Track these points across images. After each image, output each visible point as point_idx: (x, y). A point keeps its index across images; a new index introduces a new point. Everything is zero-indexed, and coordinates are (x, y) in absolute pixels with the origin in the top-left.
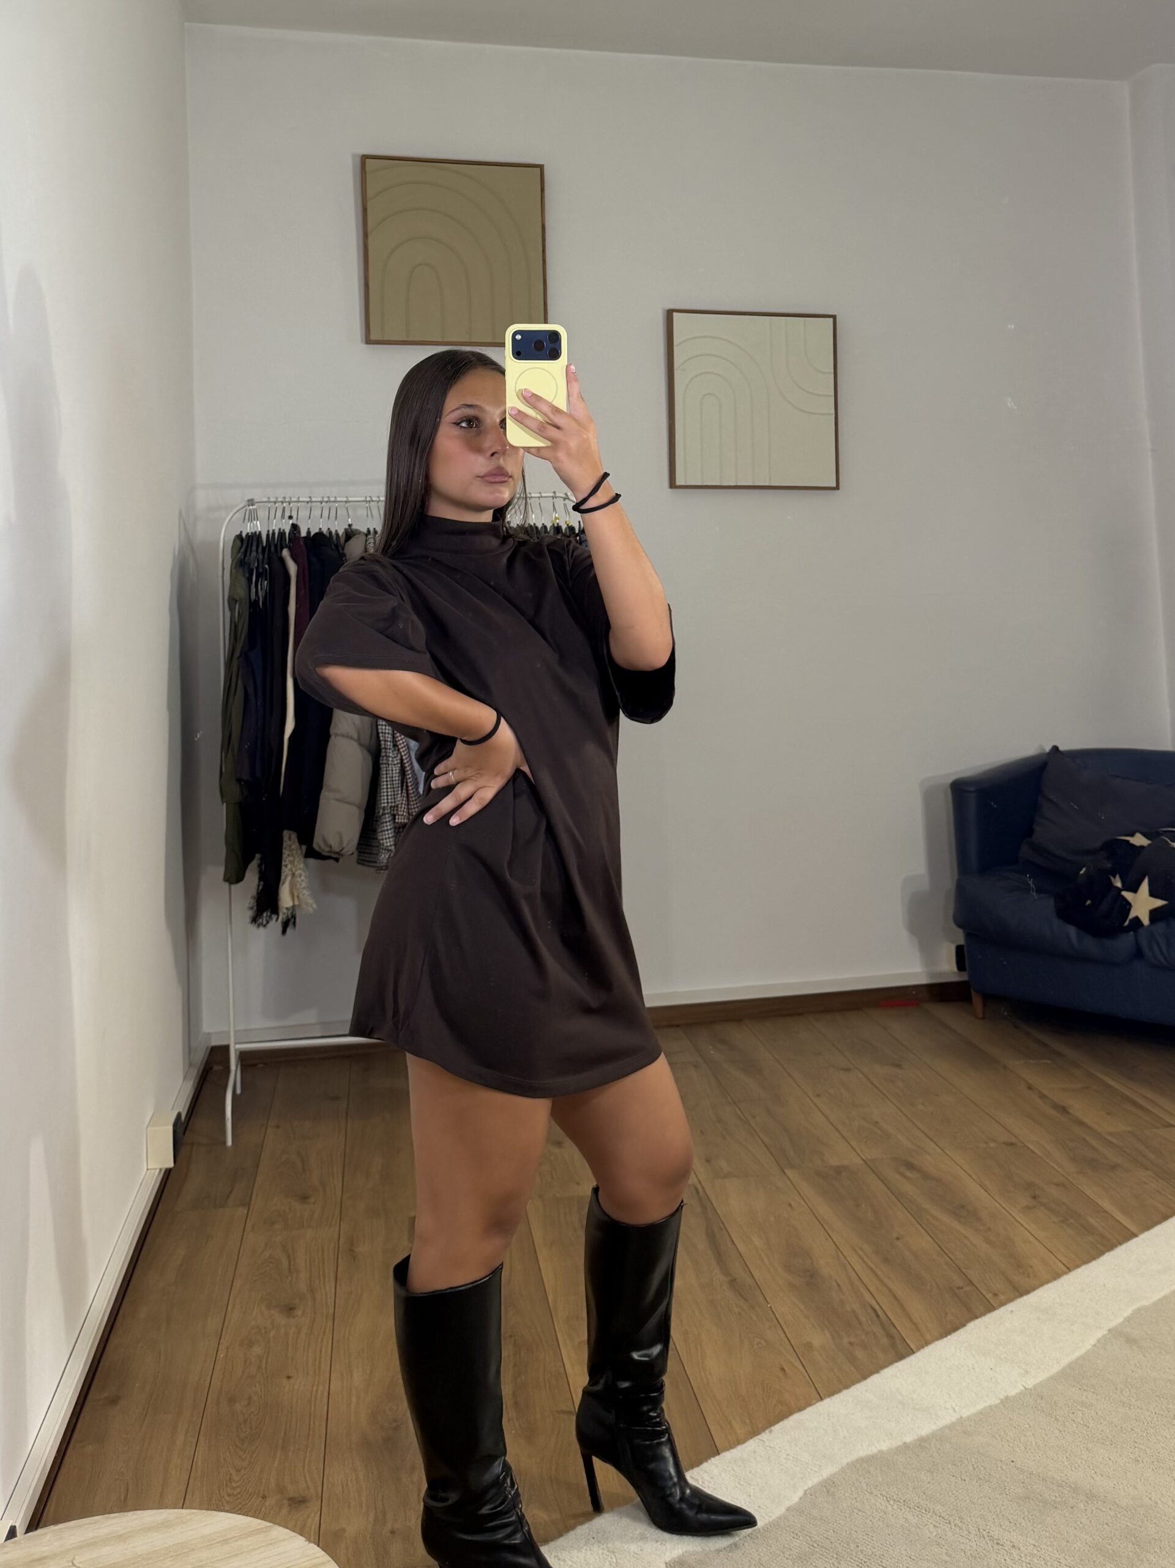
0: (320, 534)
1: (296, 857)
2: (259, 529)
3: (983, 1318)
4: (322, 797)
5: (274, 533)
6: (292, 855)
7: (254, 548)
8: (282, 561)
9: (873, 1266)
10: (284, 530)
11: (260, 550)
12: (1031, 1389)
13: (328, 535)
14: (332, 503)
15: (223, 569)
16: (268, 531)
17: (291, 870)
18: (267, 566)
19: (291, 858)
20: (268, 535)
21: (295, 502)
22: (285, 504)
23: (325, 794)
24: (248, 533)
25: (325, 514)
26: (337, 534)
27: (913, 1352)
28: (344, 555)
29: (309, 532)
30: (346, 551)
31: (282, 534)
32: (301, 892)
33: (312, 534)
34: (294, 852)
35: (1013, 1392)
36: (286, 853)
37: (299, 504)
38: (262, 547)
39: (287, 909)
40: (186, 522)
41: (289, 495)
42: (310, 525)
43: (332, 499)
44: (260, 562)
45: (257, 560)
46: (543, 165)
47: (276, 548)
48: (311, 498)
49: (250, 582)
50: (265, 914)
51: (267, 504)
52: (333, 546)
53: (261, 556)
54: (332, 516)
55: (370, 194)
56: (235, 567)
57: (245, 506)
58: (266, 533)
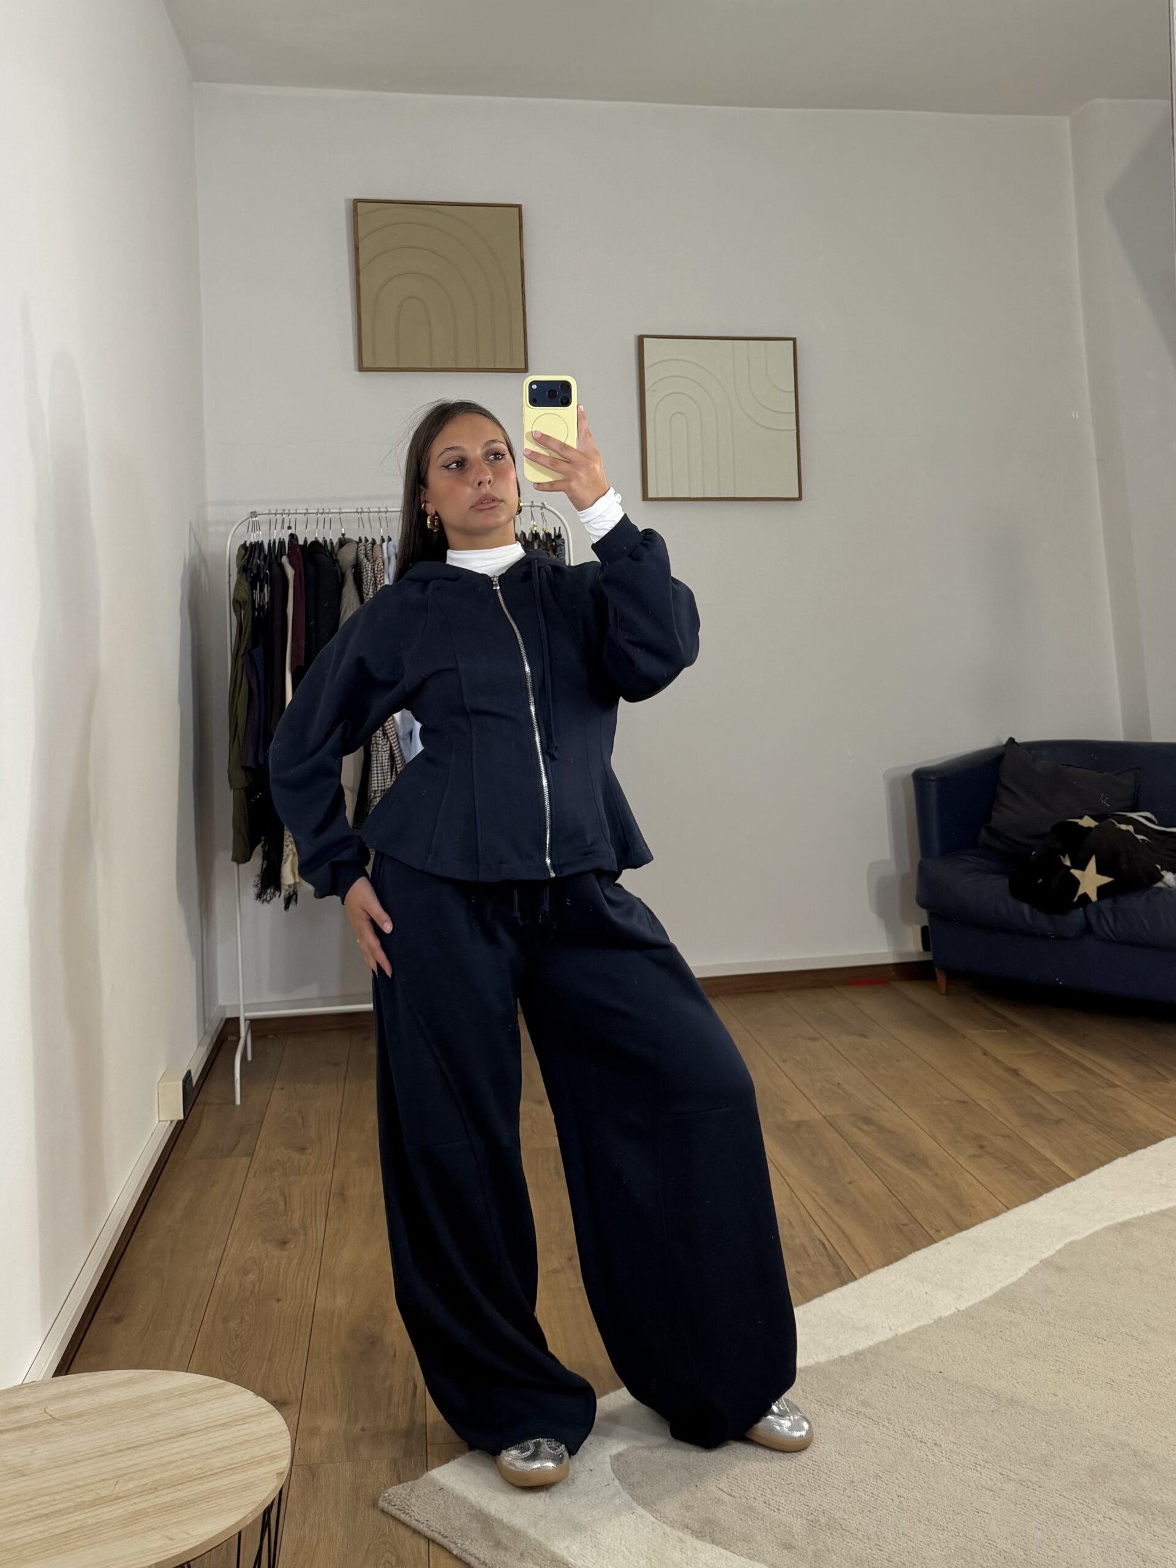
0: (316, 543)
2: (262, 539)
3: (923, 1250)
5: (274, 540)
7: (256, 555)
8: (282, 567)
9: (823, 1205)
10: (283, 539)
11: (262, 555)
12: (963, 1311)
13: (323, 544)
14: (326, 515)
15: (230, 576)
16: (270, 541)
18: (267, 571)
20: (269, 544)
21: (293, 514)
22: (284, 516)
24: (251, 543)
25: (321, 525)
26: (332, 543)
27: (855, 1279)
28: (338, 561)
29: (306, 541)
30: (339, 557)
31: (282, 543)
33: (309, 542)
35: (946, 1313)
37: (297, 516)
38: (265, 555)
39: (289, 886)
40: (197, 533)
41: (288, 507)
42: (307, 534)
43: (327, 511)
44: (261, 568)
45: (258, 566)
46: (521, 205)
47: (276, 557)
48: (307, 509)
49: (253, 587)
50: (269, 891)
51: (267, 515)
52: (327, 553)
53: (263, 563)
54: (327, 526)
55: (361, 234)
56: (239, 573)
57: (248, 518)
58: (268, 542)
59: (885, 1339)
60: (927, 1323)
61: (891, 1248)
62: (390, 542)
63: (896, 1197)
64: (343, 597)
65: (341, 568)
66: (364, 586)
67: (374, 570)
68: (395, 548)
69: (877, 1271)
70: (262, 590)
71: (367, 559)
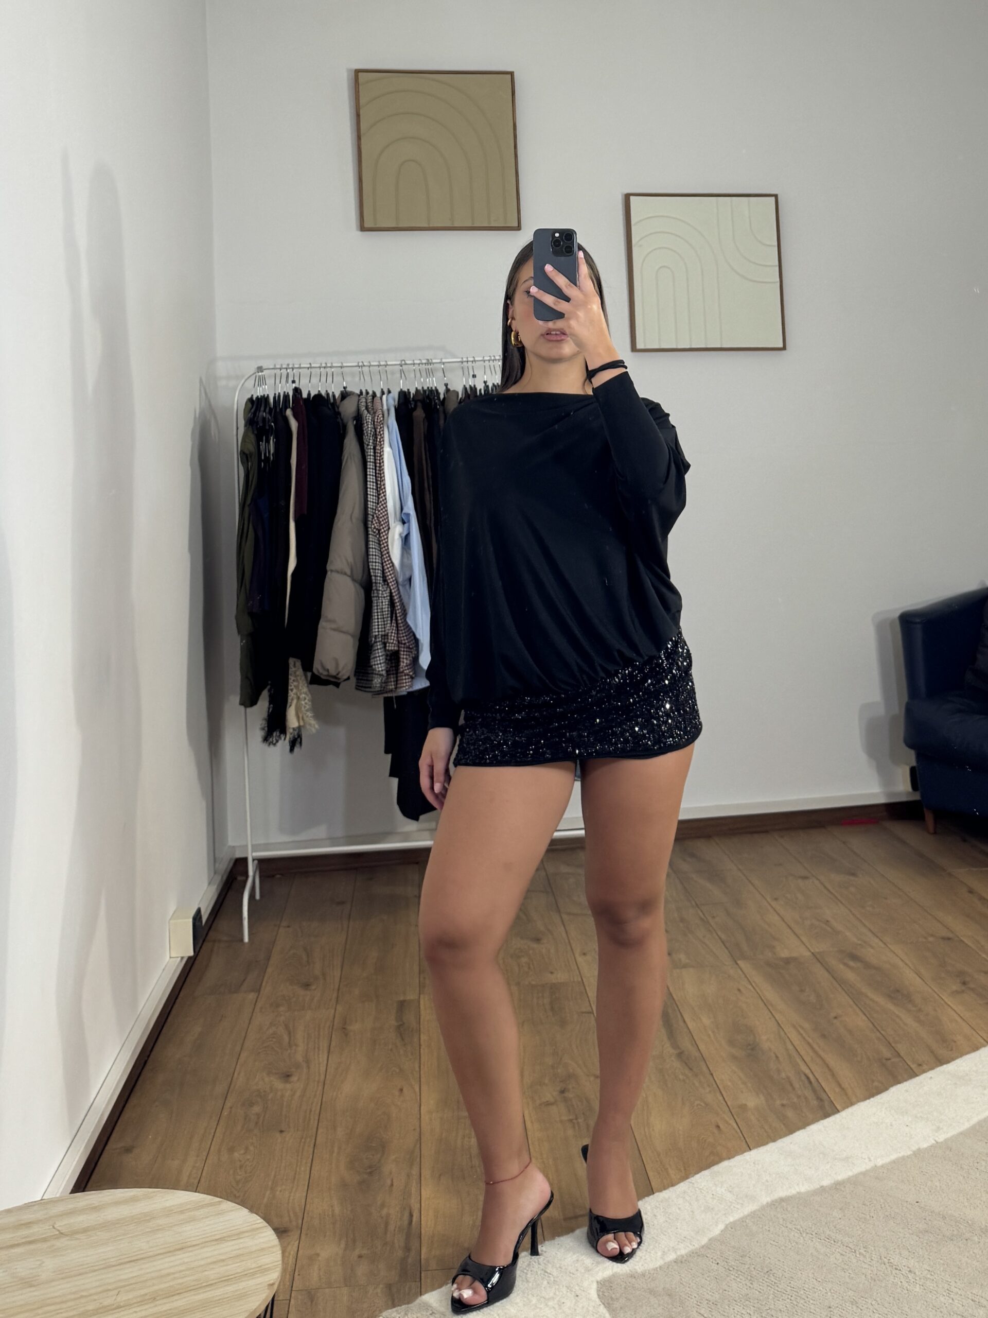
0: (319, 396)
1: (301, 682)
2: (268, 393)
3: (905, 1083)
4: (320, 626)
5: (279, 394)
6: (297, 681)
7: (262, 409)
8: (286, 419)
9: (810, 1041)
10: (288, 393)
11: (267, 410)
12: (942, 1142)
13: (326, 397)
14: (328, 370)
15: (237, 428)
16: (275, 394)
17: (297, 694)
18: (273, 424)
19: (295, 683)
20: (274, 398)
21: (297, 368)
22: (288, 371)
23: (322, 624)
24: (258, 396)
25: (323, 379)
26: (334, 396)
27: (838, 1111)
28: (339, 413)
29: (309, 394)
30: (341, 409)
31: (286, 396)
32: (305, 714)
33: (312, 395)
34: (299, 678)
35: (925, 1145)
36: (291, 678)
37: (300, 370)
38: (270, 407)
39: (294, 729)
40: (207, 388)
41: (290, 362)
42: (310, 388)
43: (329, 365)
44: (267, 420)
45: (264, 419)
46: (513, 72)
47: (281, 410)
48: (310, 364)
49: (259, 439)
50: (274, 734)
51: (273, 371)
52: (330, 406)
53: (268, 416)
54: (330, 379)
55: (362, 101)
56: (245, 426)
57: (255, 373)
58: (273, 395)
59: (864, 1170)
60: (906, 1154)
61: (873, 1081)
62: (390, 395)
63: (880, 1032)
64: (344, 448)
65: (342, 420)
66: (364, 437)
67: (374, 422)
68: (395, 401)
69: (859, 1104)
70: (268, 441)
71: (368, 411)
